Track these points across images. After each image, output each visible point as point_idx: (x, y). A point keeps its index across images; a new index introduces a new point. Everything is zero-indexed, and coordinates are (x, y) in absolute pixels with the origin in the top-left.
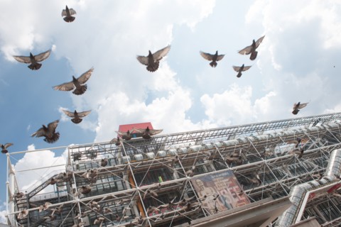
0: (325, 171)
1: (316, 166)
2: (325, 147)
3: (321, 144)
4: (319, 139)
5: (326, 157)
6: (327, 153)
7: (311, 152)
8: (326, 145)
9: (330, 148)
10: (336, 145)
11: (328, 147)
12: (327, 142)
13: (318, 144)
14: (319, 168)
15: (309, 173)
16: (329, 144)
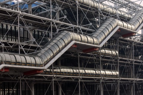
0: (39, 49)
1: (33, 39)
2: (59, 22)
3: (57, 15)
4: (60, 9)
5: (51, 34)
6: (54, 30)
7: (40, 20)
8: (61, 20)
9: (62, 26)
10: (71, 25)
11: (63, 23)
12: (65, 17)
13: (54, 14)
14: (34, 43)
15: (20, 43)
16: (65, 21)
